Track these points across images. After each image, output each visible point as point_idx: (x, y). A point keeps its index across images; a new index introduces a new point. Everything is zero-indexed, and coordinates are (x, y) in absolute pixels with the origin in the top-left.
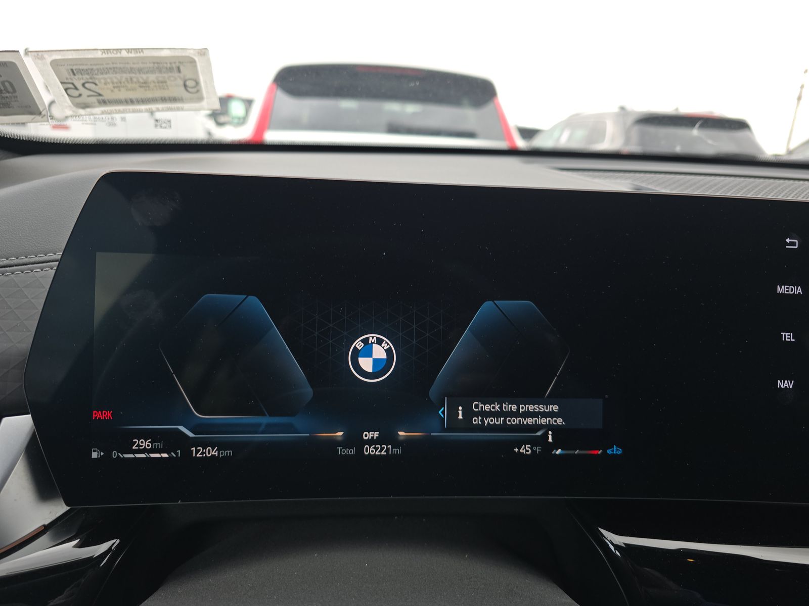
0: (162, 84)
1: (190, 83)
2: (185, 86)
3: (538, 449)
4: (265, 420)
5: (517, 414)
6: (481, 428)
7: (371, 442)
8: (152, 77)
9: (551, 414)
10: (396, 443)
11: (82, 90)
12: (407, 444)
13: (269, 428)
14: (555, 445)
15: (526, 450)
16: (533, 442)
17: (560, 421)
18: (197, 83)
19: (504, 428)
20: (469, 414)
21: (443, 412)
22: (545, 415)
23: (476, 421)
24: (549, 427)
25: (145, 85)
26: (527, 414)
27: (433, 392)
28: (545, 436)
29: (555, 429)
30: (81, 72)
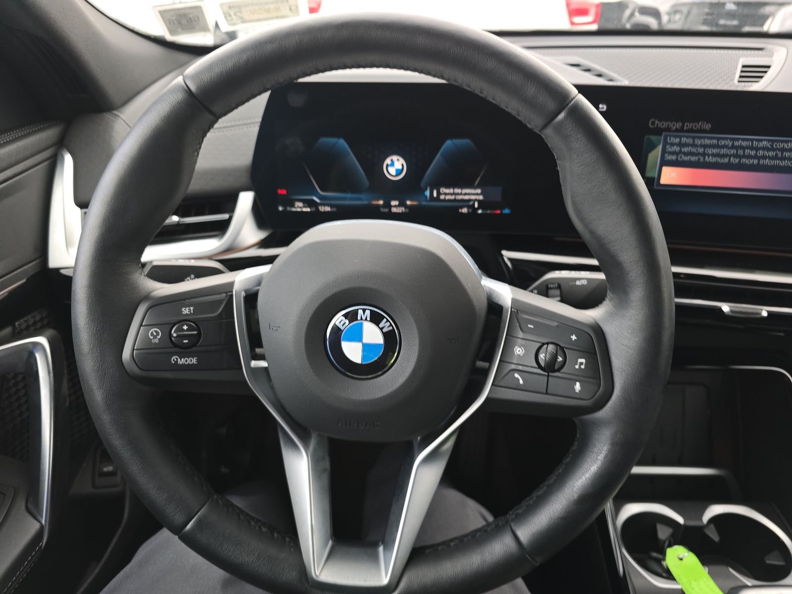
0: (277, 9)
1: (293, 8)
2: (291, 9)
3: (470, 210)
4: (349, 195)
5: (461, 194)
6: (444, 200)
7: (395, 206)
8: (272, 6)
9: (477, 194)
10: (406, 206)
11: (234, 16)
12: (411, 207)
13: (351, 199)
14: (478, 208)
15: (465, 210)
16: (469, 207)
17: (481, 197)
18: (297, 7)
19: (455, 200)
20: (439, 194)
21: (427, 193)
22: (474, 194)
23: (442, 197)
24: (476, 200)
25: (268, 11)
26: (466, 194)
27: (423, 184)
28: (474, 204)
29: (479, 201)
30: (234, 7)
